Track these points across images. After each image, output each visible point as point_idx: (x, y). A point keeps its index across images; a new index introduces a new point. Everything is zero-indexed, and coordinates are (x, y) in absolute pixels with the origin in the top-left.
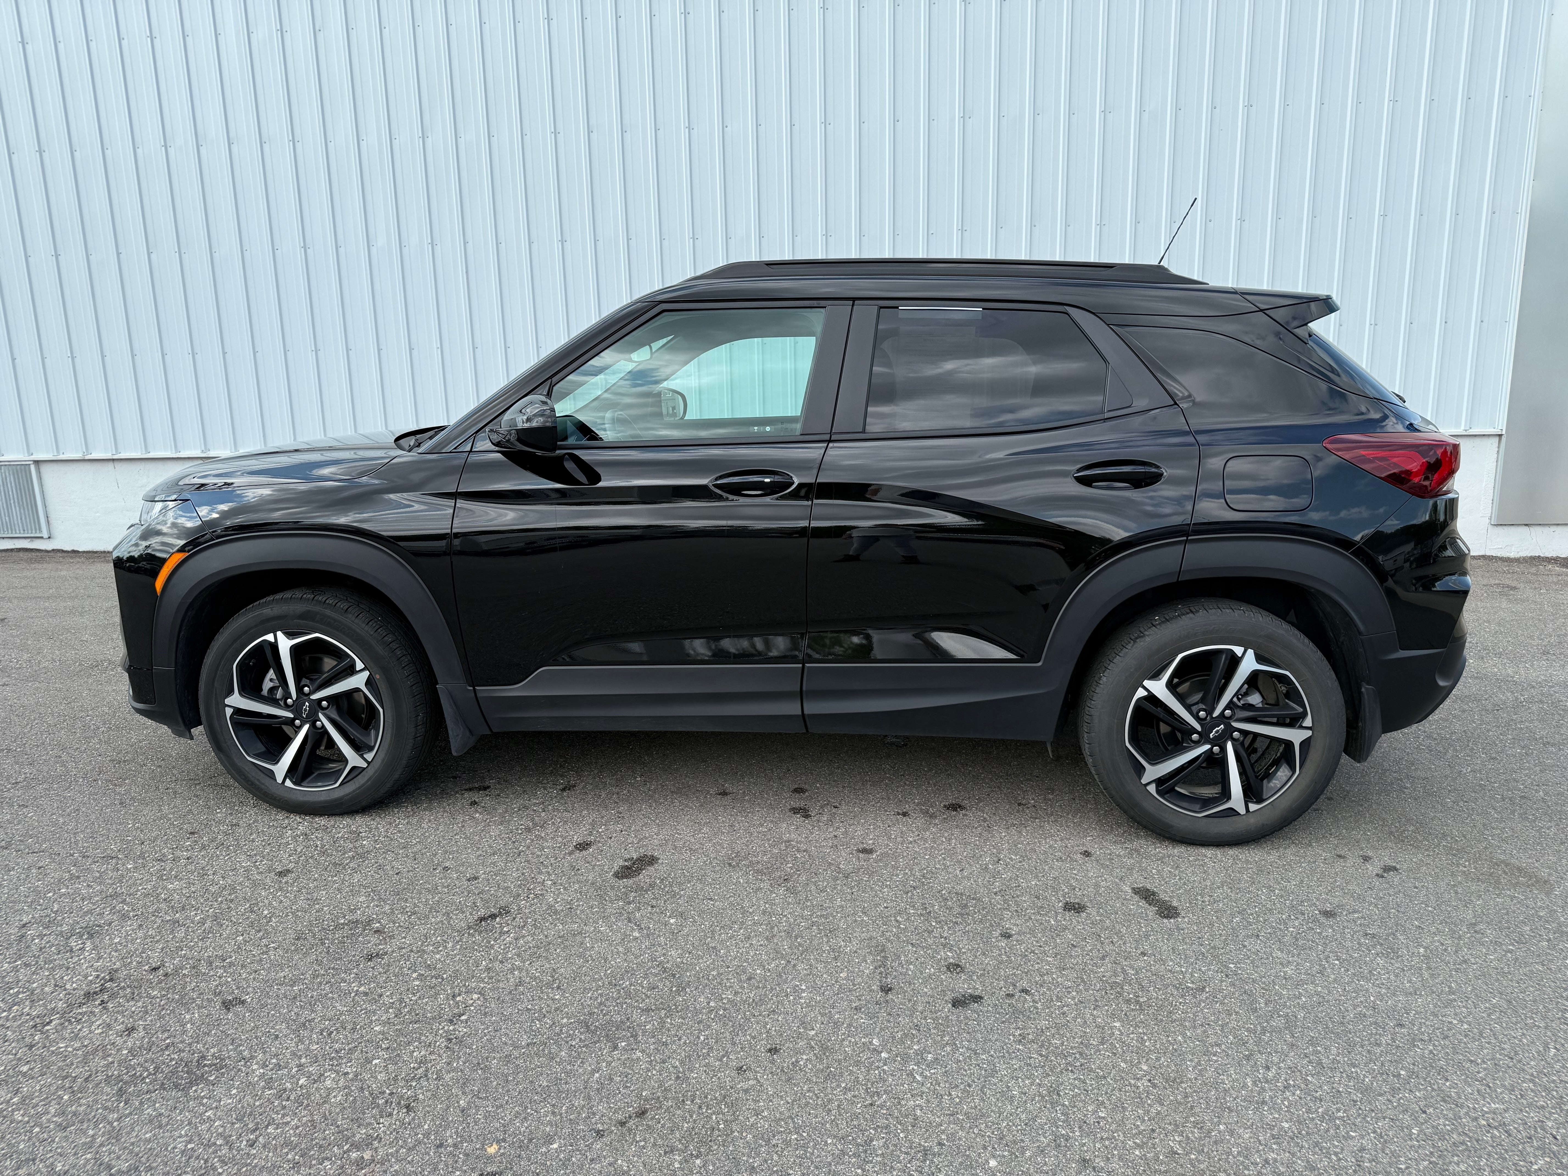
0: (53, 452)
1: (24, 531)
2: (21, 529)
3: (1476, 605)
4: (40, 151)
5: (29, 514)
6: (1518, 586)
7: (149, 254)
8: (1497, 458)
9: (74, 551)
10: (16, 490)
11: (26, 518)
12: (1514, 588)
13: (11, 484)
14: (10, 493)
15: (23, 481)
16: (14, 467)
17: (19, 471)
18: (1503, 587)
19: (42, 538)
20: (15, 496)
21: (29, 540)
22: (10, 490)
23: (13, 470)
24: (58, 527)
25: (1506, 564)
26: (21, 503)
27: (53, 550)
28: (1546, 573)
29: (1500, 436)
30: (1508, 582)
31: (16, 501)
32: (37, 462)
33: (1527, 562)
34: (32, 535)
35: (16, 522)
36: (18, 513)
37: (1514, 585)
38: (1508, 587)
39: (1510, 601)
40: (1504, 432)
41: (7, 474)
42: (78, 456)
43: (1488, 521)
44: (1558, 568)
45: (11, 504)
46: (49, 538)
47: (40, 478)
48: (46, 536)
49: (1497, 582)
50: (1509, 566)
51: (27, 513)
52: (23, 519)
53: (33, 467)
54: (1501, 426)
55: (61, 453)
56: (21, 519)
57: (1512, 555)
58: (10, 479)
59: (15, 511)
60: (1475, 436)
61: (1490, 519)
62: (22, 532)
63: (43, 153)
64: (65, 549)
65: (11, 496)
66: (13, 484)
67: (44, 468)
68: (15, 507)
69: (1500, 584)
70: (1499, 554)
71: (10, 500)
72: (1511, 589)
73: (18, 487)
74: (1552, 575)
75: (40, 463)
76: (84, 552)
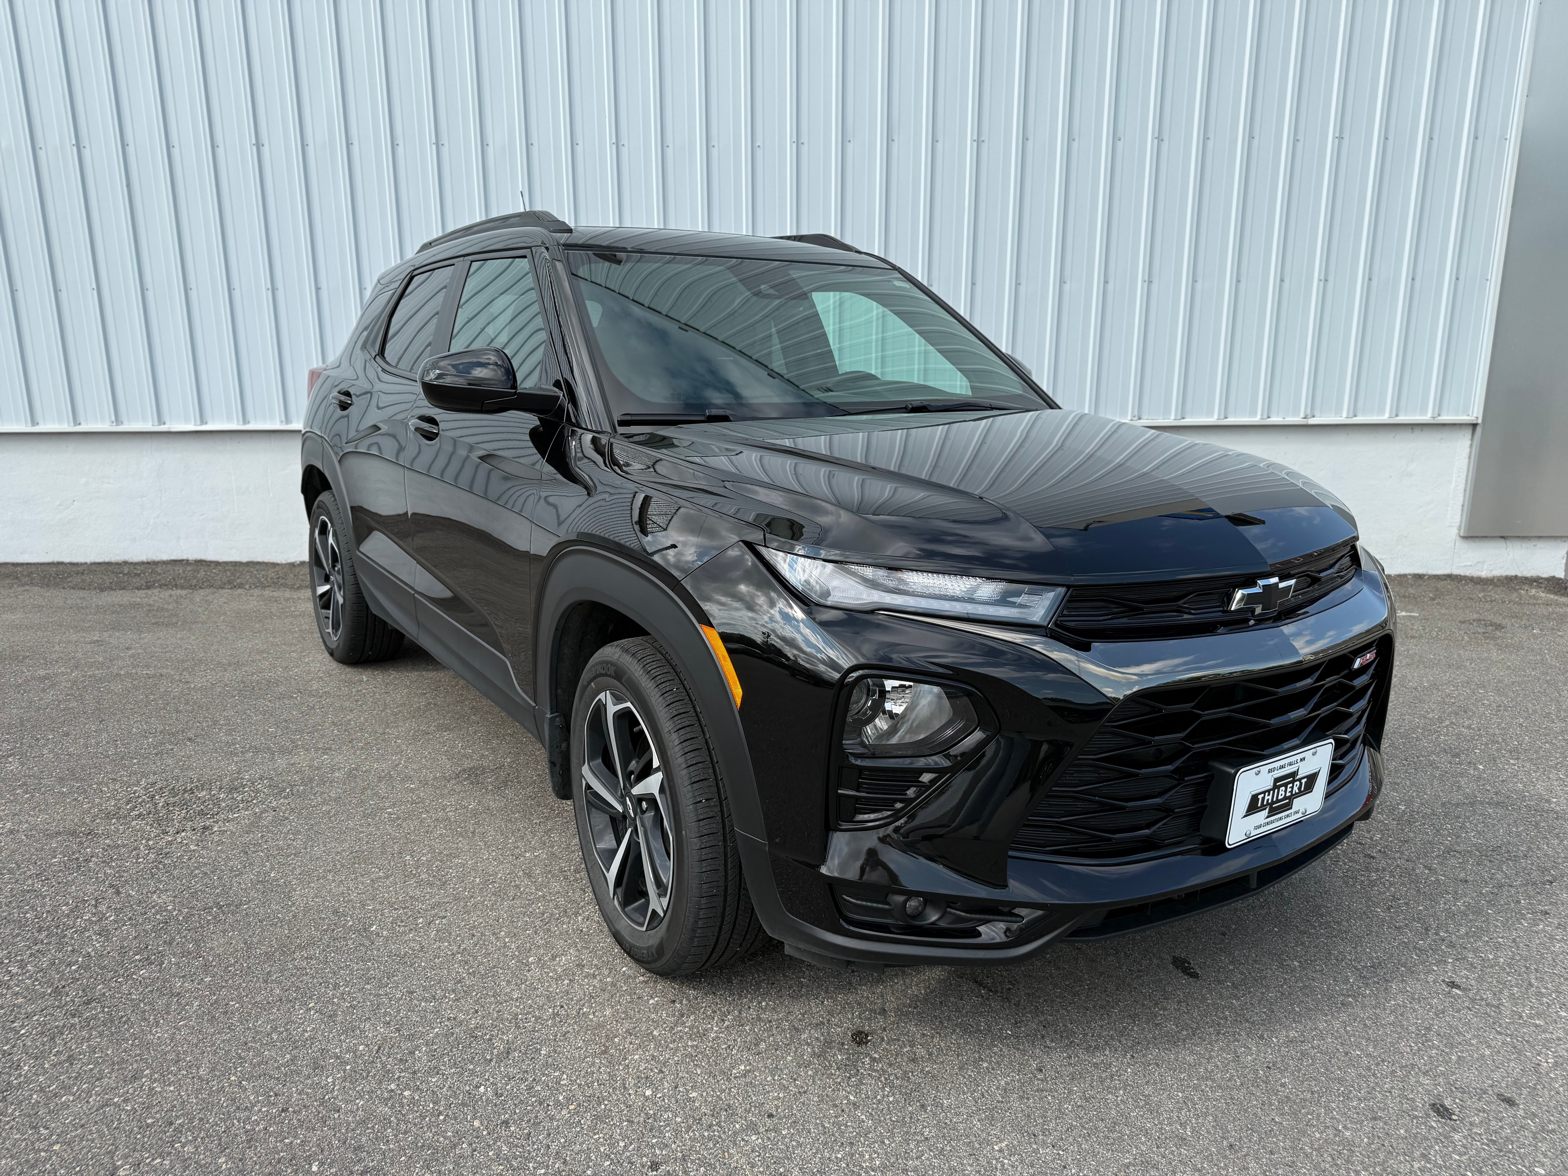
3: (1459, 655)
6: (1504, 622)
8: (1470, 453)
12: (1499, 627)
18: (1486, 625)
25: (1479, 587)
28: (1532, 601)
29: (1474, 426)
30: (1490, 617)
33: (1503, 584)
37: (1498, 622)
38: (1491, 625)
39: (1500, 648)
40: (1480, 421)
43: (1457, 531)
44: (1543, 595)
49: (1475, 616)
50: (1484, 591)
54: (1475, 413)
57: (1484, 573)
60: (1444, 425)
61: (1459, 529)
69: (1480, 620)
70: (1468, 572)
72: (1496, 629)
74: (1539, 604)
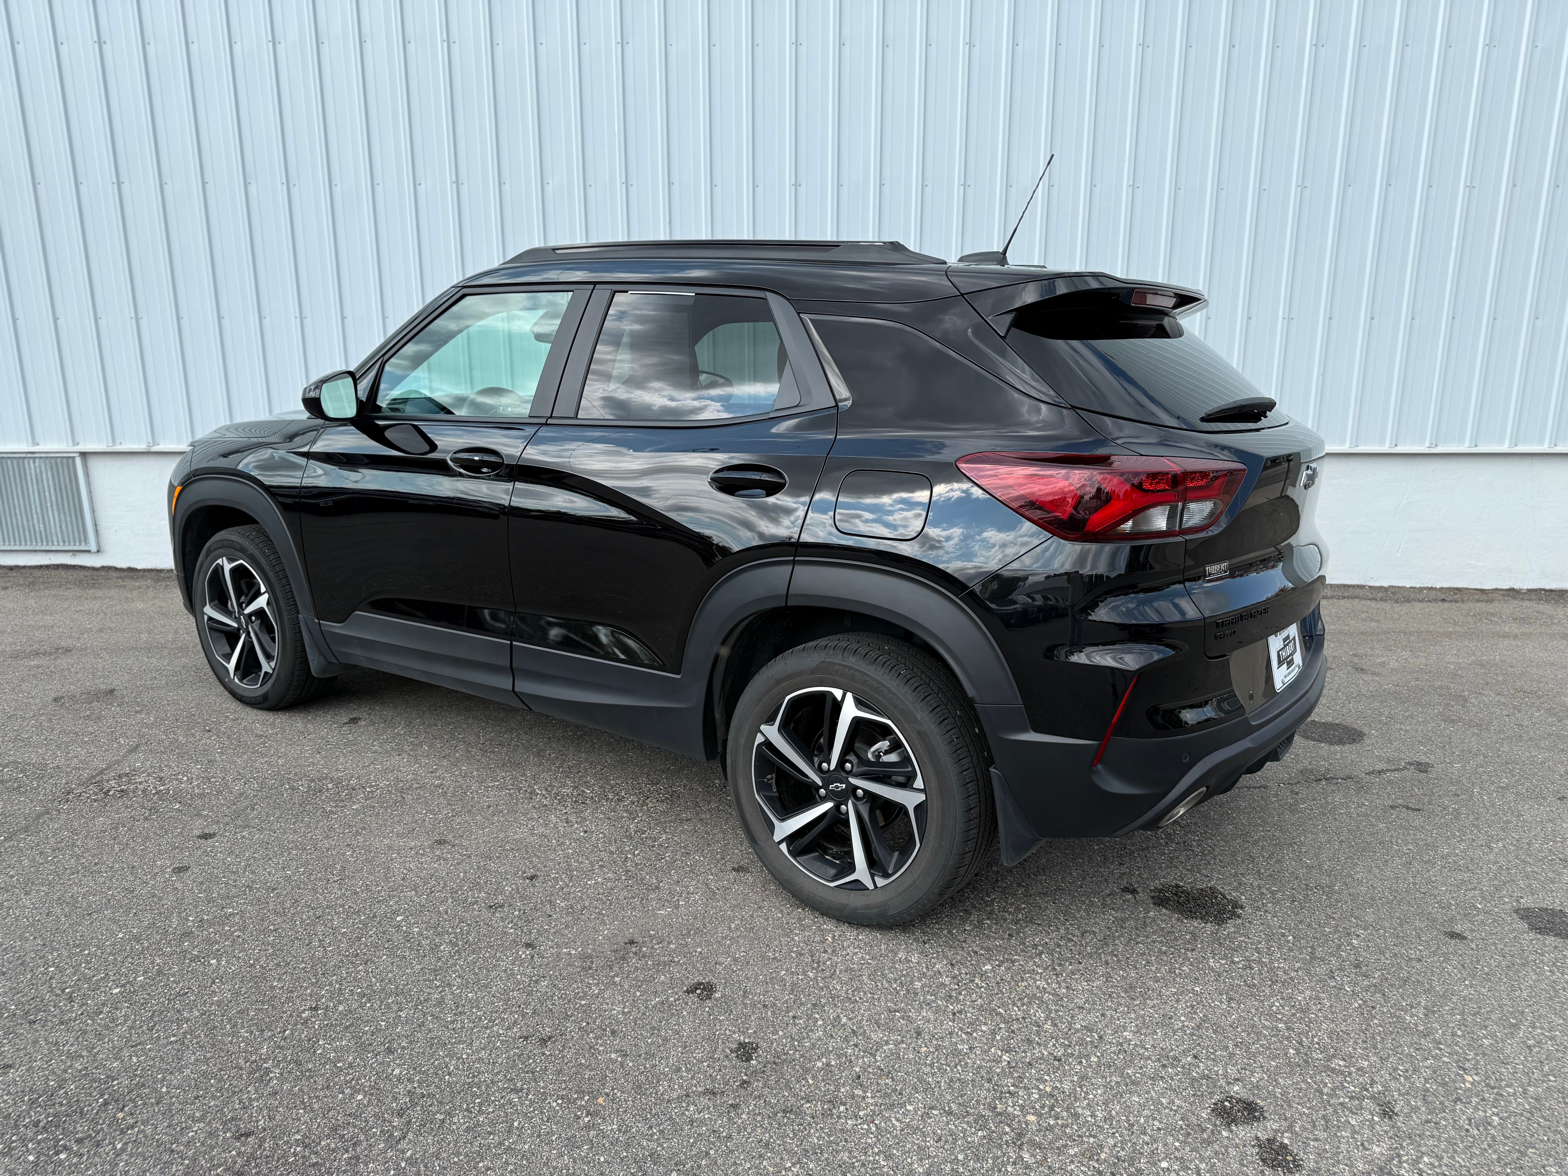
0: (107, 442)
1: (64, 542)
2: (60, 539)
4: (100, 43)
5: (71, 522)
7: (246, 185)
9: (131, 570)
10: (55, 489)
11: (67, 526)
13: (48, 482)
14: (47, 493)
15: (64, 478)
16: (53, 461)
17: (60, 465)
19: (89, 551)
20: (53, 498)
21: (70, 554)
22: (46, 489)
23: (51, 464)
24: (109, 537)
26: (61, 507)
27: (103, 568)
31: (54, 503)
32: (84, 455)
34: (76, 548)
35: (53, 531)
36: (57, 519)
41: (43, 469)
42: (141, 447)
45: (47, 507)
46: (98, 551)
47: (87, 475)
48: (94, 548)
51: (68, 519)
52: (64, 526)
53: (78, 461)
55: (118, 443)
56: (61, 527)
58: (47, 475)
59: (53, 516)
62: (61, 544)
63: (104, 45)
64: (119, 566)
65: (48, 498)
66: (51, 482)
67: (93, 463)
68: (53, 512)
71: (46, 502)
73: (58, 486)
75: (87, 456)
76: (144, 570)
